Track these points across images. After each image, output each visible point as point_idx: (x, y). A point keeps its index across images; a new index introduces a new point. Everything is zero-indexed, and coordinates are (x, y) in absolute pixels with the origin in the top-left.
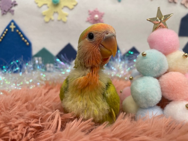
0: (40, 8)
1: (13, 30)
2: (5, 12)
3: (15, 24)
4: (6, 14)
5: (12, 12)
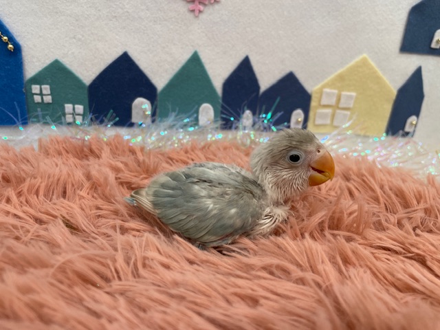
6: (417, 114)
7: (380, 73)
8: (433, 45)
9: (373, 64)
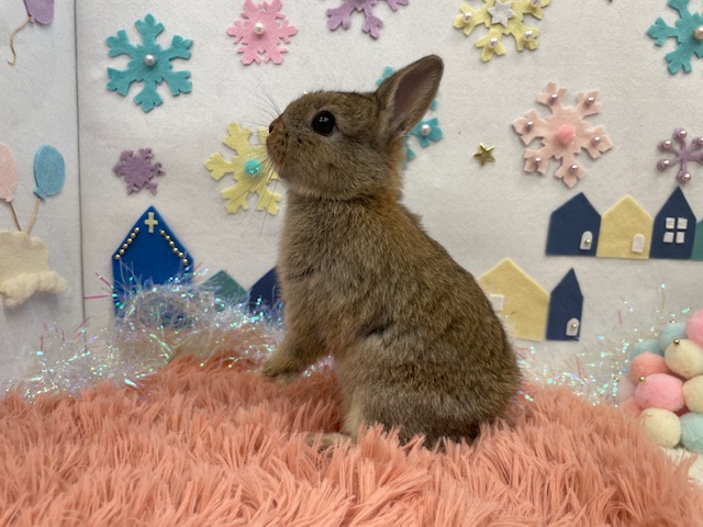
0: (217, 181)
1: (151, 230)
2: (135, 189)
3: (157, 217)
4: (137, 192)
5: (153, 189)
6: (579, 318)
7: (528, 276)
8: (582, 247)
9: (517, 267)
